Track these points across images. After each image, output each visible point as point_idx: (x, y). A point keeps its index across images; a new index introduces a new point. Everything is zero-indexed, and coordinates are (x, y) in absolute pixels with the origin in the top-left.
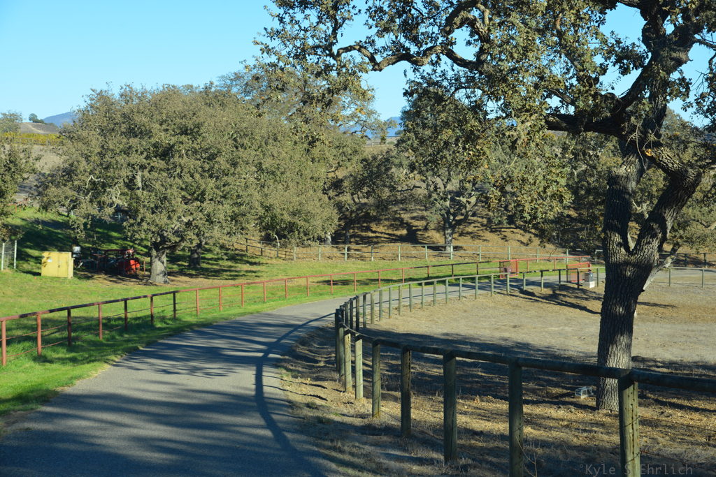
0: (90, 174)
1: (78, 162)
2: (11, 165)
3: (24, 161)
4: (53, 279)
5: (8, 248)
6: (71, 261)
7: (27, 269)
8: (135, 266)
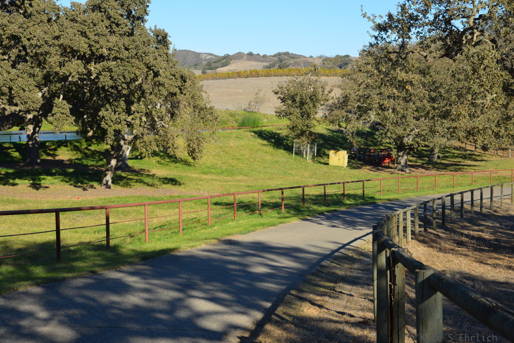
0: (358, 101)
1: (350, 94)
2: (313, 97)
3: (321, 93)
4: (335, 167)
5: (311, 148)
6: (346, 156)
7: (322, 161)
8: (387, 161)
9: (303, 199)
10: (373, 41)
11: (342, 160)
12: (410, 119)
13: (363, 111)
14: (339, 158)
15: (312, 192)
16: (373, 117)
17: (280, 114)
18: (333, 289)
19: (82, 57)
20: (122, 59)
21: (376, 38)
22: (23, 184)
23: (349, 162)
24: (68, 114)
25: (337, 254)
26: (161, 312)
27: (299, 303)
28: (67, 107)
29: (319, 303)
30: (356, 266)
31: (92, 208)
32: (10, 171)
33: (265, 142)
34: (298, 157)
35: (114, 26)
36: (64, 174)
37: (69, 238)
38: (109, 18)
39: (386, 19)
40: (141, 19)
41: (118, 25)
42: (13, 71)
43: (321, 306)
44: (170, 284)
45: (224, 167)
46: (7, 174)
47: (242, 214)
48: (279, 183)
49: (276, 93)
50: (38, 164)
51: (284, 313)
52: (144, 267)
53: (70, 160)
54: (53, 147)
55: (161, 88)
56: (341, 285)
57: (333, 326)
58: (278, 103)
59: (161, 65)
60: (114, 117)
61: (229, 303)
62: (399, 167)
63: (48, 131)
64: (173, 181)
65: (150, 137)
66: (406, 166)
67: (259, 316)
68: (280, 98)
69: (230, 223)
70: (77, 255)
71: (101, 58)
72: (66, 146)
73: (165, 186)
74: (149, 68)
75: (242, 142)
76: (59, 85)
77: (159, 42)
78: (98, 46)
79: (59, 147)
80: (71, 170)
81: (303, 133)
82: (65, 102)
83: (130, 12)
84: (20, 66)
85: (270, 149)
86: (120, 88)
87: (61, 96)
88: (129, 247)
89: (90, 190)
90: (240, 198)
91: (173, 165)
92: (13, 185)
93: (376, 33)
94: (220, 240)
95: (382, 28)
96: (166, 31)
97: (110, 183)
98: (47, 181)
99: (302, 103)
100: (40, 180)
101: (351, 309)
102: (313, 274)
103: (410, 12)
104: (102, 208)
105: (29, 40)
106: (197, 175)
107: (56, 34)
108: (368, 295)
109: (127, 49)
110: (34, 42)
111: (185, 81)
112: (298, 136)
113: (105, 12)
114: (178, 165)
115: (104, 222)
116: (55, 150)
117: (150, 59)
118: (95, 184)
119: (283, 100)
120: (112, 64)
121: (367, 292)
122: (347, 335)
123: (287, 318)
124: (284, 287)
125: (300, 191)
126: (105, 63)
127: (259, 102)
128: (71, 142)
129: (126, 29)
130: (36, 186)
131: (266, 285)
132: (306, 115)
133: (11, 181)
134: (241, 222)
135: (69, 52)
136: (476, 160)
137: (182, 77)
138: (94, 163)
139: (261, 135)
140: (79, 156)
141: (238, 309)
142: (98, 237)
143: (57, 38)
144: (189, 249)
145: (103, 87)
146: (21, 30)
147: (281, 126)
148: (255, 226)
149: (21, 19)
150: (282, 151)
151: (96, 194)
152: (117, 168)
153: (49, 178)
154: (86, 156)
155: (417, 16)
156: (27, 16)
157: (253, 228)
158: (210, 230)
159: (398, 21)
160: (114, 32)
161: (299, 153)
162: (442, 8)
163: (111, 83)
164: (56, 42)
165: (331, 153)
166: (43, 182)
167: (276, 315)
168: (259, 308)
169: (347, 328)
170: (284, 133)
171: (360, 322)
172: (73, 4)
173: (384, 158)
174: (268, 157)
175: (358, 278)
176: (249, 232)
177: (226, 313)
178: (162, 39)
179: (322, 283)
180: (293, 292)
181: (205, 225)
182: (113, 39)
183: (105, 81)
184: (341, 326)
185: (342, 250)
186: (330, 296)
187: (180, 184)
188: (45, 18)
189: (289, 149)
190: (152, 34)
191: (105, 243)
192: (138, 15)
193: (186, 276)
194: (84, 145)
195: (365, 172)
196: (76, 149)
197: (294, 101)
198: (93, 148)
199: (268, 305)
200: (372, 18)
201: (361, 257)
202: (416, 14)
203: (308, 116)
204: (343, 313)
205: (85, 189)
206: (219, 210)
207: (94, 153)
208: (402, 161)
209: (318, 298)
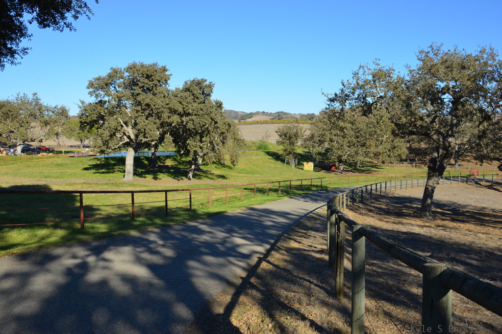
0: (319, 137)
1: (315, 133)
2: (296, 135)
3: (300, 133)
4: (307, 171)
5: (295, 161)
6: (313, 165)
7: (300, 167)
8: (334, 168)
9: (290, 187)
10: (328, 107)
11: (310, 167)
12: (345, 147)
13: (321, 142)
14: (309, 166)
15: (294, 183)
16: (326, 145)
17: (278, 143)
18: (306, 234)
19: (179, 114)
20: (199, 115)
21: (329, 105)
22: (149, 177)
23: (314, 168)
24: (172, 142)
25: (308, 215)
26: (218, 244)
27: (288, 240)
28: (171, 138)
29: (299, 241)
30: (318, 222)
31: (183, 190)
32: (143, 171)
33: (271, 157)
34: (288, 166)
35: (196, 99)
36: (169, 172)
37: (172, 205)
38: (193, 95)
39: (334, 96)
40: (209, 95)
41: (197, 98)
42: (146, 121)
43: (300, 243)
44: (222, 230)
45: (249, 170)
46: (142, 172)
47: (258, 194)
48: (277, 178)
49: (277, 132)
50: (156, 167)
51: (282, 246)
52: (209, 221)
53: (172, 165)
54: (163, 159)
55: (218, 129)
56: (310, 231)
57: (306, 253)
58: (278, 137)
59: (218, 118)
60: (194, 144)
61: (252, 240)
62: (340, 171)
63: (162, 151)
64: (223, 177)
65: (211, 154)
66: (343, 171)
67: (268, 247)
68: (278, 134)
69: (252, 199)
70: (175, 214)
71: (188, 114)
72: (170, 158)
73: (219, 179)
74: (212, 120)
75: (259, 157)
76: (167, 128)
77: (218, 107)
78: (187, 108)
79: (167, 158)
80: (172, 171)
81: (290, 153)
82: (170, 136)
83: (203, 92)
84: (149, 119)
85: (273, 161)
86: (197, 129)
87: (169, 134)
88: (201, 210)
89: (181, 180)
90: (257, 186)
91: (223, 169)
92: (145, 177)
93: (329, 103)
94: (247, 208)
95: (332, 100)
96: (222, 101)
97: (191, 177)
98: (161, 176)
99: (290, 138)
100: (157, 175)
101: (315, 244)
102: (296, 226)
103: (346, 93)
104: (188, 190)
105: (154, 105)
106: (235, 174)
107: (167, 102)
108: (324, 237)
109: (202, 110)
110: (157, 107)
111: (230, 127)
112: (288, 154)
113: (191, 92)
114: (225, 168)
115: (189, 197)
116: (165, 160)
117: (213, 115)
118: (184, 178)
119: (280, 136)
120: (194, 117)
121: (323, 235)
122: (313, 257)
123: (283, 248)
124: (281, 232)
125: (288, 183)
126: (190, 117)
127: (268, 136)
128: (172, 156)
129: (201, 100)
130: (155, 178)
131: (272, 231)
132: (292, 144)
133: (144, 176)
134: (258, 198)
135: (173, 111)
136: (378, 168)
137: (229, 124)
138: (183, 167)
139: (268, 153)
140: (176, 163)
141: (257, 243)
142: (186, 205)
143: (167, 104)
144: (231, 212)
145: (189, 129)
146: (151, 101)
147: (279, 149)
148: (265, 200)
149: (151, 96)
150: (280, 162)
151: (184, 183)
152: (195, 170)
153: (162, 174)
154: (180, 164)
155: (349, 95)
156: (154, 94)
157: (265, 202)
158: (242, 203)
159: (340, 97)
160: (195, 102)
161: (288, 163)
162: (362, 91)
163: (193, 127)
164: (167, 106)
165: (305, 163)
166: (158, 176)
167: (277, 246)
168: (268, 243)
169: (313, 254)
170: (280, 153)
171: (320, 251)
172: (176, 88)
173: (332, 166)
174: (272, 165)
175: (319, 228)
176: (262, 204)
177: (251, 245)
178: (219, 105)
179: (300, 231)
180: (285, 235)
181: (240, 200)
182: (195, 105)
183: (190, 126)
184: (310, 253)
185: (310, 214)
186: (304, 237)
187: (226, 178)
188: (162, 95)
189: (283, 161)
190: (214, 103)
191: (189, 208)
192: (207, 93)
193: (230, 226)
194: (179, 158)
195: (322, 174)
196: (175, 160)
197: (286, 136)
198: (183, 159)
199: (273, 241)
200: (327, 95)
201: (320, 218)
202: (349, 94)
203: (293, 144)
204: (311, 246)
205: (178, 180)
206: (247, 192)
207: (184, 162)
208: (342, 168)
209: (298, 238)
